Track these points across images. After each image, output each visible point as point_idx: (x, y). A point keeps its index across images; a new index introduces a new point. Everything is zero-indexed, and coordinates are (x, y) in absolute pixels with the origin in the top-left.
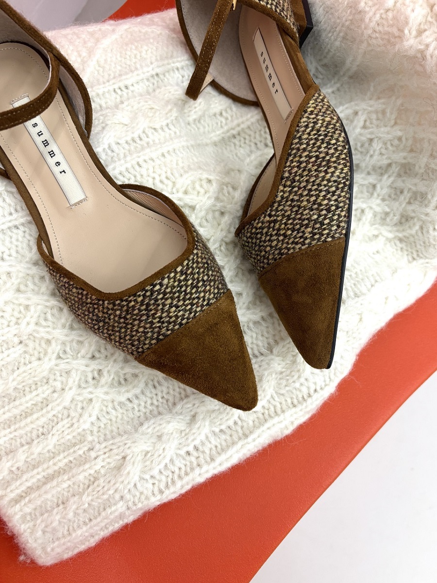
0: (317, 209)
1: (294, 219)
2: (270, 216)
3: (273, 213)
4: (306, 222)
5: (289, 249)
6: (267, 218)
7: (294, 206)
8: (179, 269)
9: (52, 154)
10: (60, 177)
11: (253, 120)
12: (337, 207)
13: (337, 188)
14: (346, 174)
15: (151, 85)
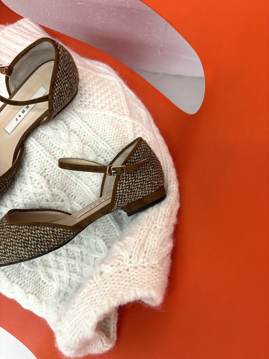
9: (23, 112)
10: (14, 120)
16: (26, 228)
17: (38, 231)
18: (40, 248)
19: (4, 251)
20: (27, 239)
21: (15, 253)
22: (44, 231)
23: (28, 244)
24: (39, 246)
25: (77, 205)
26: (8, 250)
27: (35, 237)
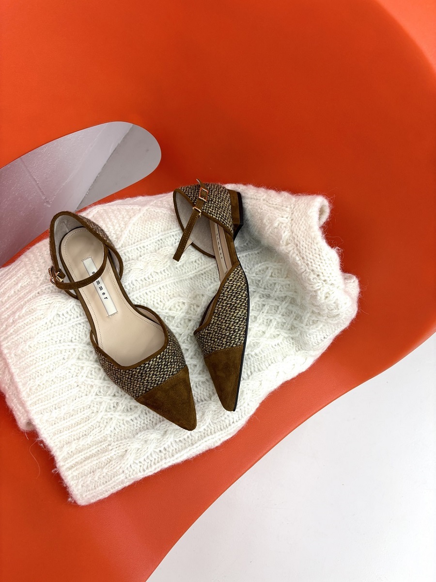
0: (229, 330)
1: (219, 334)
2: (208, 330)
3: (209, 329)
4: (224, 336)
5: (216, 348)
6: (207, 331)
7: (219, 327)
8: (158, 357)
9: (101, 288)
10: (105, 301)
11: (212, 266)
12: (239, 330)
13: (239, 321)
14: (245, 313)
15: (158, 245)
16: (219, 305)
17: (226, 293)
18: (242, 296)
19: (232, 332)
20: (229, 305)
21: (237, 321)
22: (227, 288)
23: (234, 305)
24: (240, 296)
25: (212, 286)
26: (233, 327)
27: (230, 297)
